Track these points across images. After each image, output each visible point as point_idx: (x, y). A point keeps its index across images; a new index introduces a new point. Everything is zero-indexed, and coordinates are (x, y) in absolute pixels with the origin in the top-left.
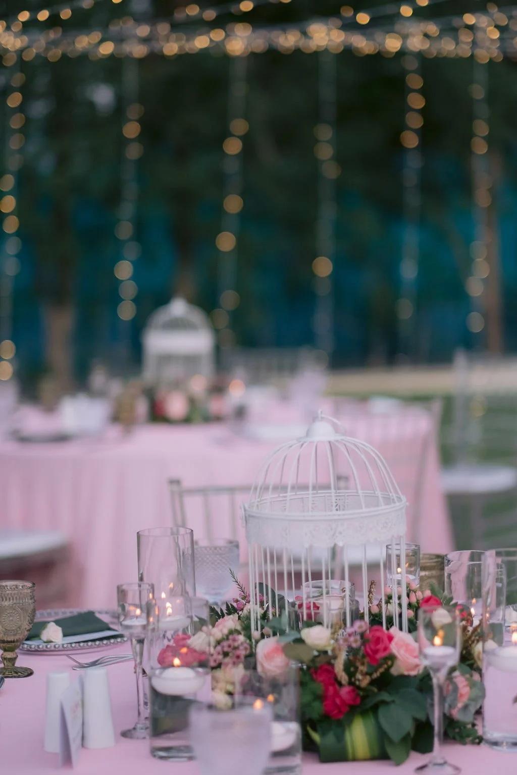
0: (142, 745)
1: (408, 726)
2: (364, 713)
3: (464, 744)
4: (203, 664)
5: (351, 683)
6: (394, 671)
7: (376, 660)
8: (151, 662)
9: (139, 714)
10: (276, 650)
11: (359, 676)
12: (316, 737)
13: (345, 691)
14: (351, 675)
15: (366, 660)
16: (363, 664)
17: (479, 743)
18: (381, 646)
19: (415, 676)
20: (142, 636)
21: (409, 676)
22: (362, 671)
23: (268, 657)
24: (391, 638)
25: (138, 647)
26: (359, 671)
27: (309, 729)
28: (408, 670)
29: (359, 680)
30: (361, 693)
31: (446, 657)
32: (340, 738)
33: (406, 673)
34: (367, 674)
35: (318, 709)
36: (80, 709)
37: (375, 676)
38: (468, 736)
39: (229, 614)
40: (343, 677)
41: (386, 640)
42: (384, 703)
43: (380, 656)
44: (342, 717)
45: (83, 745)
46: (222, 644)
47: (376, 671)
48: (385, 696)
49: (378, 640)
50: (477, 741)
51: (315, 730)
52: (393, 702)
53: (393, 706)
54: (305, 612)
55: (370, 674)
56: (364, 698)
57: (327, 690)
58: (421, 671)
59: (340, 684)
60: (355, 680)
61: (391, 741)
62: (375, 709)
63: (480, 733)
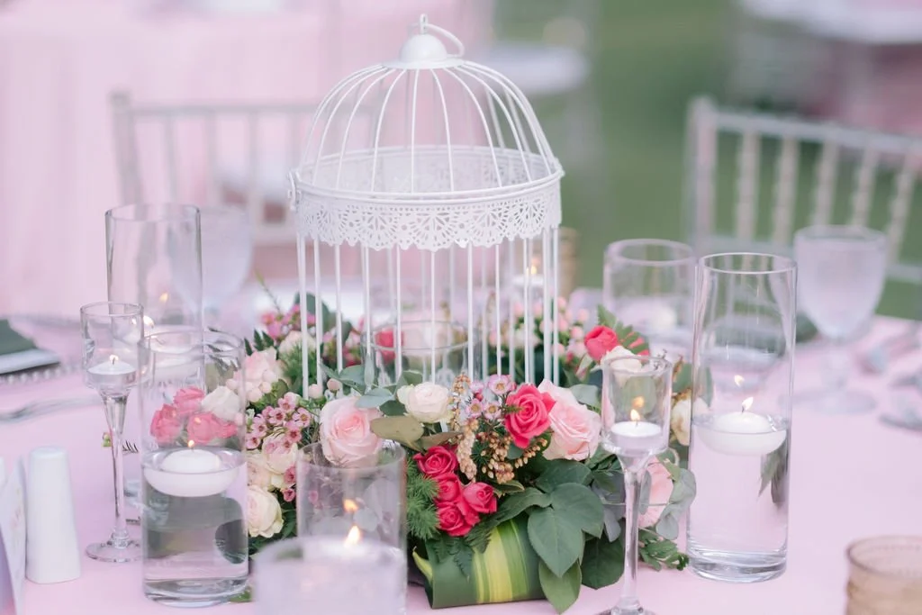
1: (577, 549)
2: (504, 526)
3: (656, 568)
4: (233, 444)
5: (481, 477)
6: (548, 455)
7: (525, 440)
9: (117, 515)
10: (357, 420)
11: (493, 464)
12: (425, 566)
13: (473, 490)
14: (480, 462)
15: (508, 440)
16: (502, 445)
17: (680, 567)
18: (535, 418)
19: (583, 461)
20: (123, 393)
21: (573, 461)
22: (499, 456)
23: (341, 431)
24: (549, 404)
25: (117, 408)
26: (495, 456)
27: (415, 554)
28: (571, 453)
29: (494, 471)
30: (500, 494)
32: (465, 570)
33: (569, 458)
34: (507, 460)
35: (431, 521)
37: (520, 464)
38: (661, 555)
40: (470, 468)
41: (542, 407)
42: (536, 508)
43: (530, 435)
44: (466, 532)
46: (264, 411)
47: (522, 457)
48: (535, 497)
49: (531, 408)
50: (677, 562)
51: (425, 557)
52: (551, 506)
53: (549, 512)
55: (513, 462)
56: (501, 501)
57: (445, 488)
58: (592, 454)
59: (466, 481)
60: (488, 469)
61: (549, 572)
62: (522, 519)
63: (681, 550)
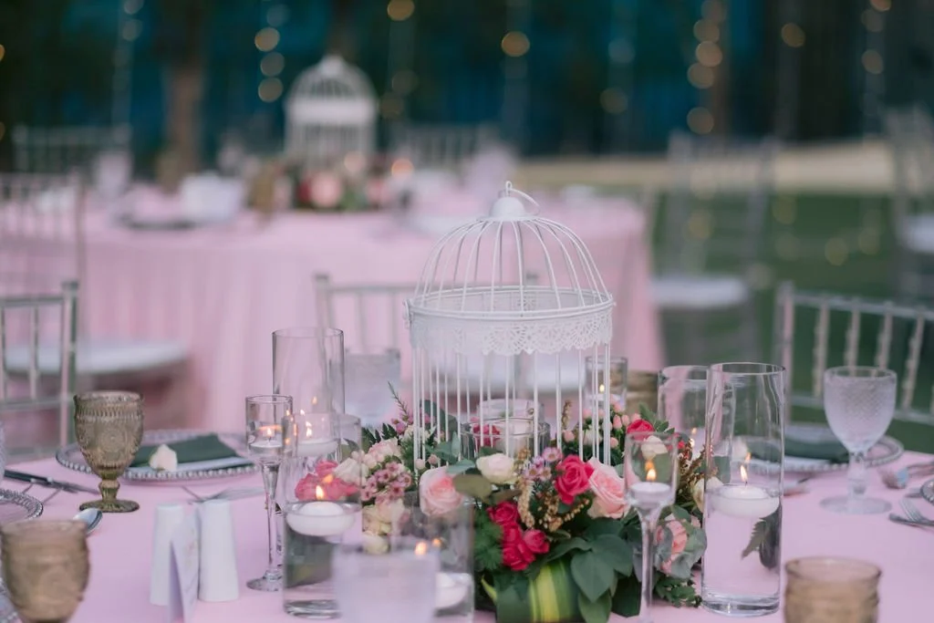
0: (273, 598)
1: (609, 582)
2: (553, 564)
3: (678, 605)
4: (352, 499)
5: (537, 526)
6: (592, 513)
7: (570, 498)
8: (286, 495)
9: (271, 560)
10: (445, 483)
11: (548, 518)
12: (492, 592)
13: (529, 536)
14: (538, 516)
15: (558, 498)
16: (554, 502)
17: (696, 606)
18: (577, 480)
19: (619, 519)
20: (277, 462)
21: (611, 519)
22: (551, 511)
23: (434, 490)
24: (589, 471)
25: (271, 475)
26: (548, 511)
27: (483, 582)
28: (610, 513)
29: (548, 522)
30: (551, 539)
31: (659, 494)
32: (523, 595)
33: (608, 516)
34: (558, 515)
35: (495, 557)
36: (195, 551)
37: (568, 518)
38: (683, 596)
39: (387, 437)
40: (529, 519)
41: (583, 473)
42: (578, 551)
43: (575, 492)
44: (525, 567)
45: (198, 597)
46: (376, 473)
47: (570, 513)
48: (580, 544)
49: (573, 473)
50: (694, 602)
51: (491, 583)
52: (590, 550)
53: (590, 557)
54: (482, 436)
55: (563, 516)
56: (553, 545)
57: (507, 533)
58: (626, 514)
59: (525, 528)
60: (544, 522)
61: (586, 600)
62: (567, 559)
63: (698, 593)
